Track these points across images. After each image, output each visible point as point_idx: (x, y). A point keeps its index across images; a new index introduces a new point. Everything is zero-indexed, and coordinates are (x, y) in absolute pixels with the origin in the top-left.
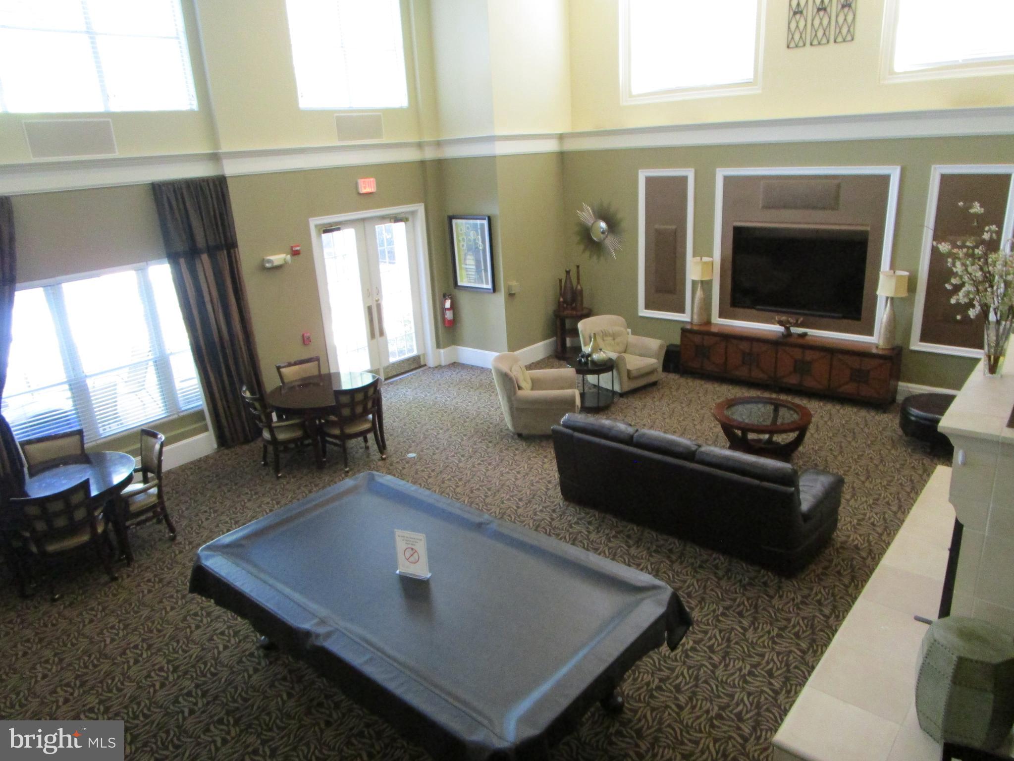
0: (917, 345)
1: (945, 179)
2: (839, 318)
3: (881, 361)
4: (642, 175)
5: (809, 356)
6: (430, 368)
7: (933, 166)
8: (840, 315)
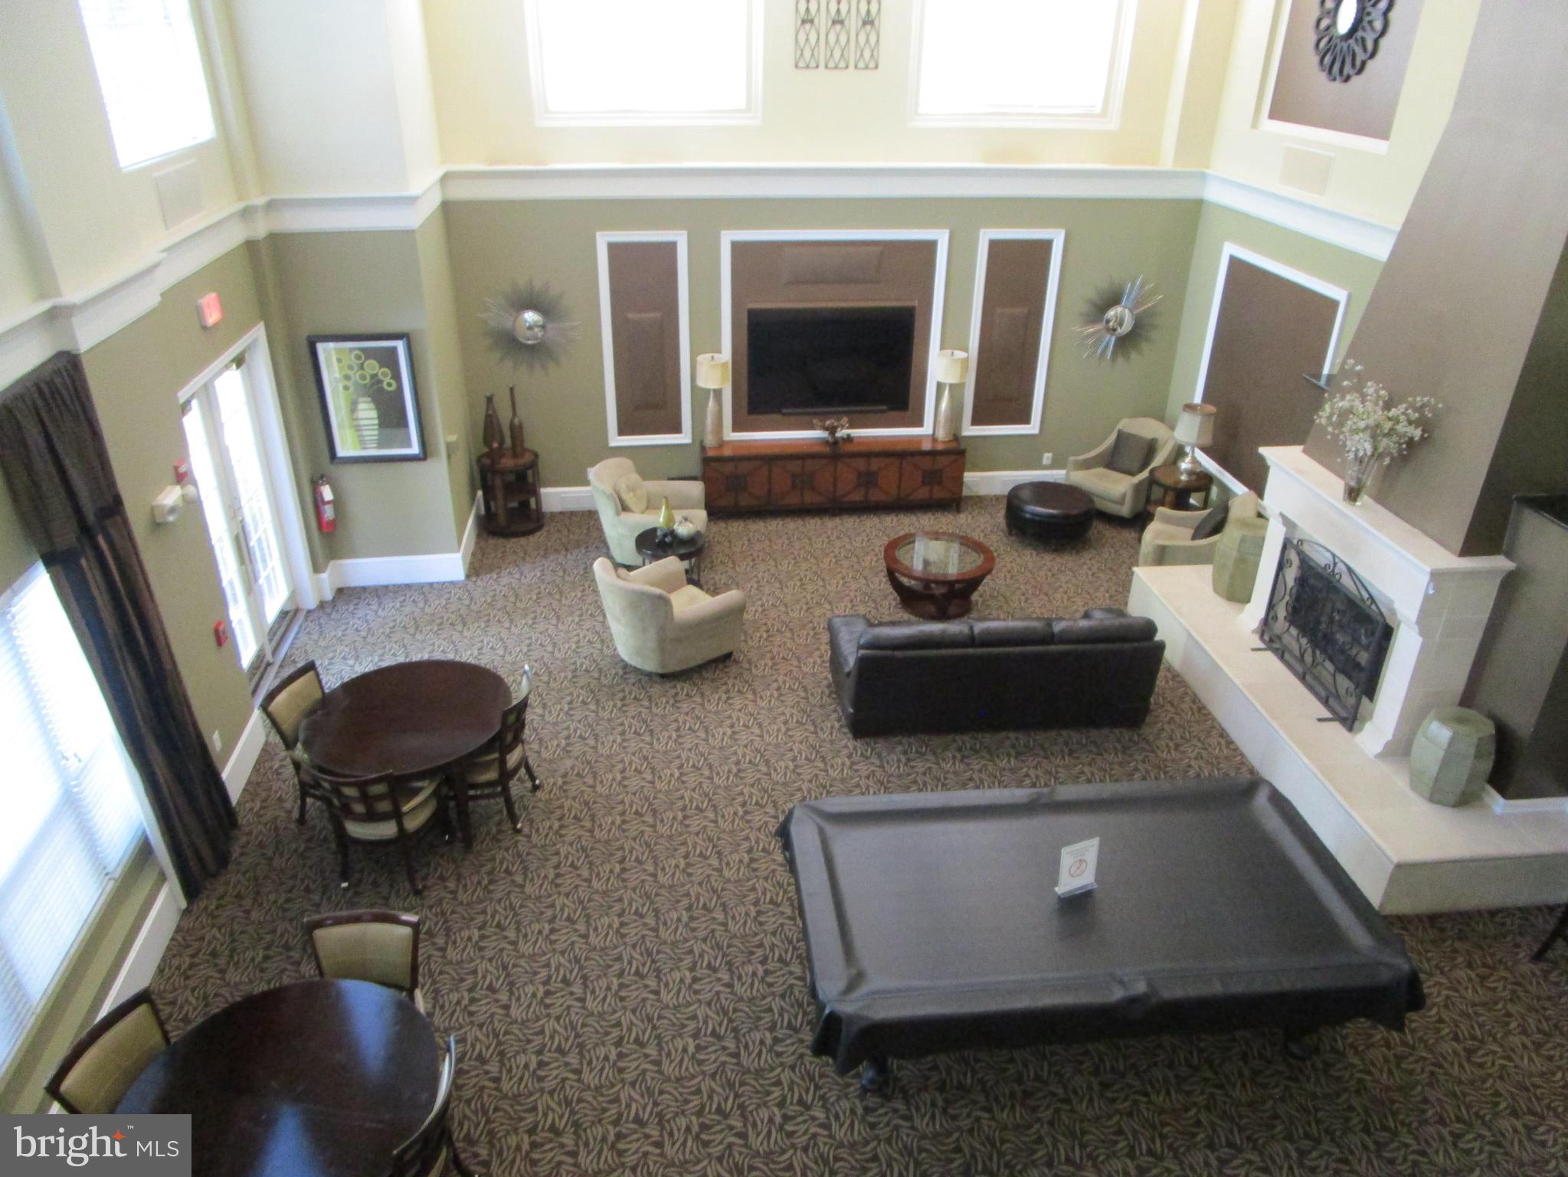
0: (970, 430)
1: (994, 245)
2: (883, 412)
3: (954, 457)
4: (603, 240)
5: (875, 465)
6: (309, 612)
7: (982, 231)
8: (885, 408)
